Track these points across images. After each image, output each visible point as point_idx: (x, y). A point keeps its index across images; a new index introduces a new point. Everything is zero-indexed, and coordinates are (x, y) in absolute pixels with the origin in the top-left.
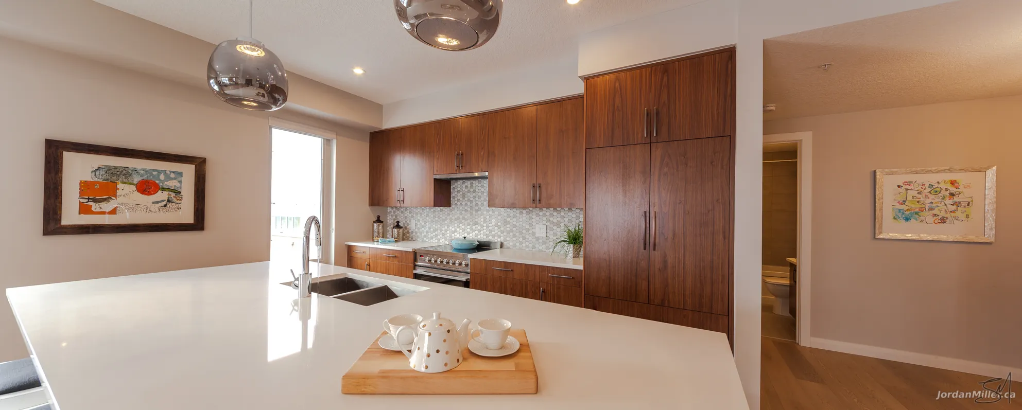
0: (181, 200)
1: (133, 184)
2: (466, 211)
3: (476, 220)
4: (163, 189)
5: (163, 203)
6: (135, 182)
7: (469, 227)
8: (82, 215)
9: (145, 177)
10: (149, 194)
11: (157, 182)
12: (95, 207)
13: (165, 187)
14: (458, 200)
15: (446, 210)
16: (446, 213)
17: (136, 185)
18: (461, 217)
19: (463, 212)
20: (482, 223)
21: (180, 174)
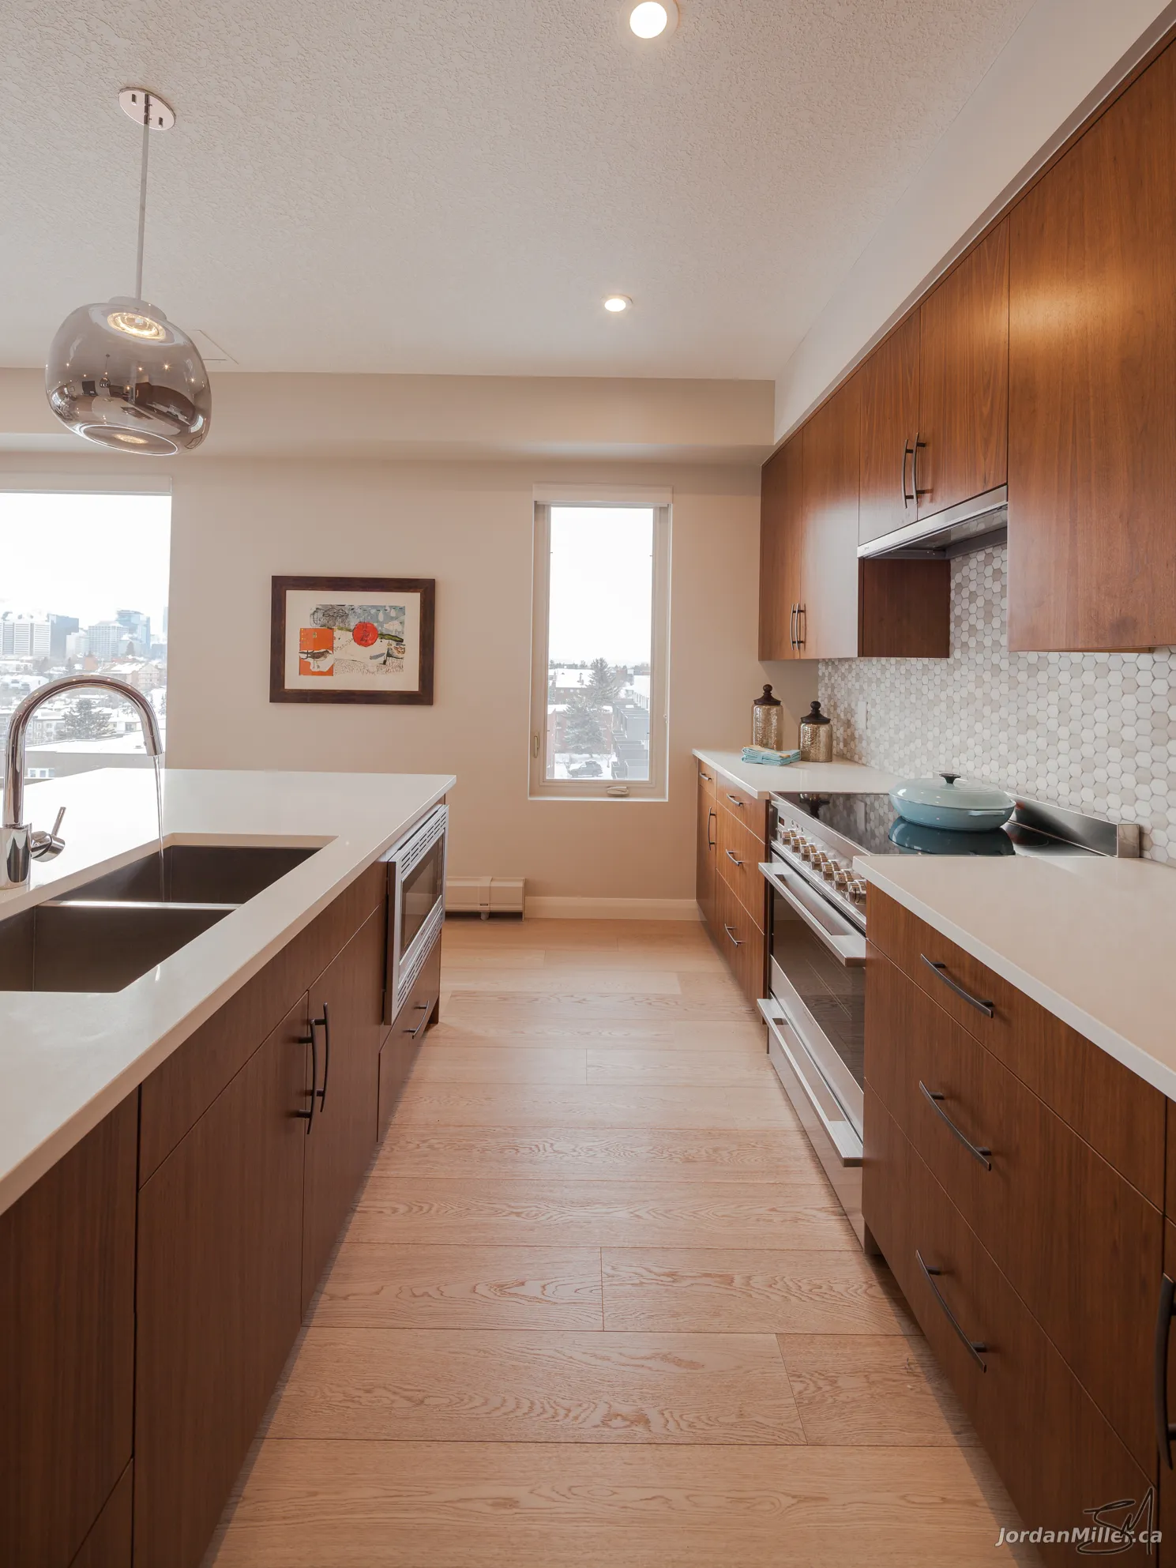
0: (403, 653)
1: (350, 630)
2: (996, 669)
3: (1031, 710)
4: (383, 636)
5: (382, 659)
6: (352, 628)
7: (1003, 736)
8: (302, 676)
9: (362, 619)
10: (366, 645)
11: (375, 624)
12: (314, 665)
13: (385, 632)
14: (972, 627)
15: (937, 670)
16: (937, 680)
17: (353, 631)
18: (979, 693)
19: (987, 676)
20: (1052, 724)
21: (402, 609)
